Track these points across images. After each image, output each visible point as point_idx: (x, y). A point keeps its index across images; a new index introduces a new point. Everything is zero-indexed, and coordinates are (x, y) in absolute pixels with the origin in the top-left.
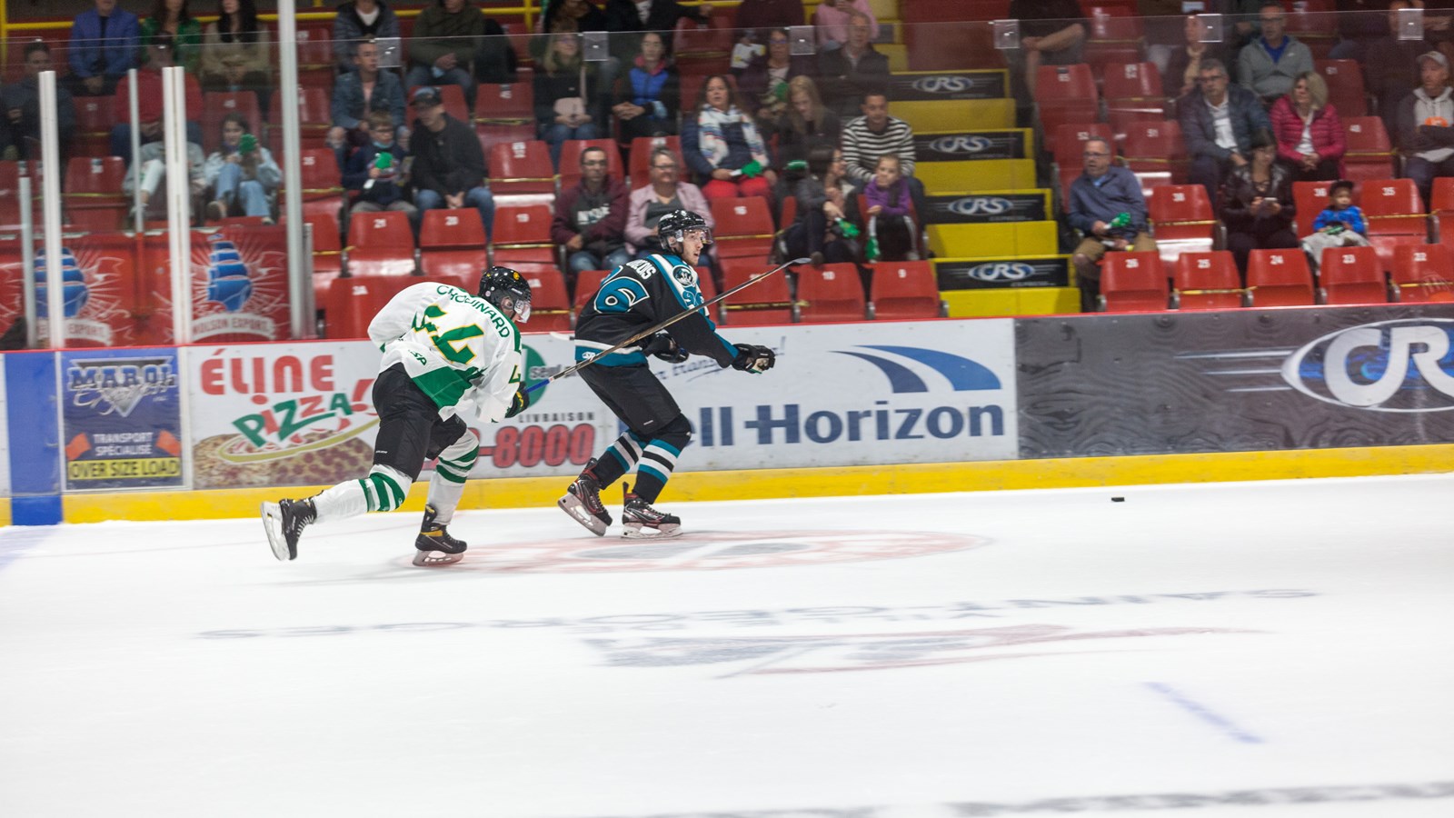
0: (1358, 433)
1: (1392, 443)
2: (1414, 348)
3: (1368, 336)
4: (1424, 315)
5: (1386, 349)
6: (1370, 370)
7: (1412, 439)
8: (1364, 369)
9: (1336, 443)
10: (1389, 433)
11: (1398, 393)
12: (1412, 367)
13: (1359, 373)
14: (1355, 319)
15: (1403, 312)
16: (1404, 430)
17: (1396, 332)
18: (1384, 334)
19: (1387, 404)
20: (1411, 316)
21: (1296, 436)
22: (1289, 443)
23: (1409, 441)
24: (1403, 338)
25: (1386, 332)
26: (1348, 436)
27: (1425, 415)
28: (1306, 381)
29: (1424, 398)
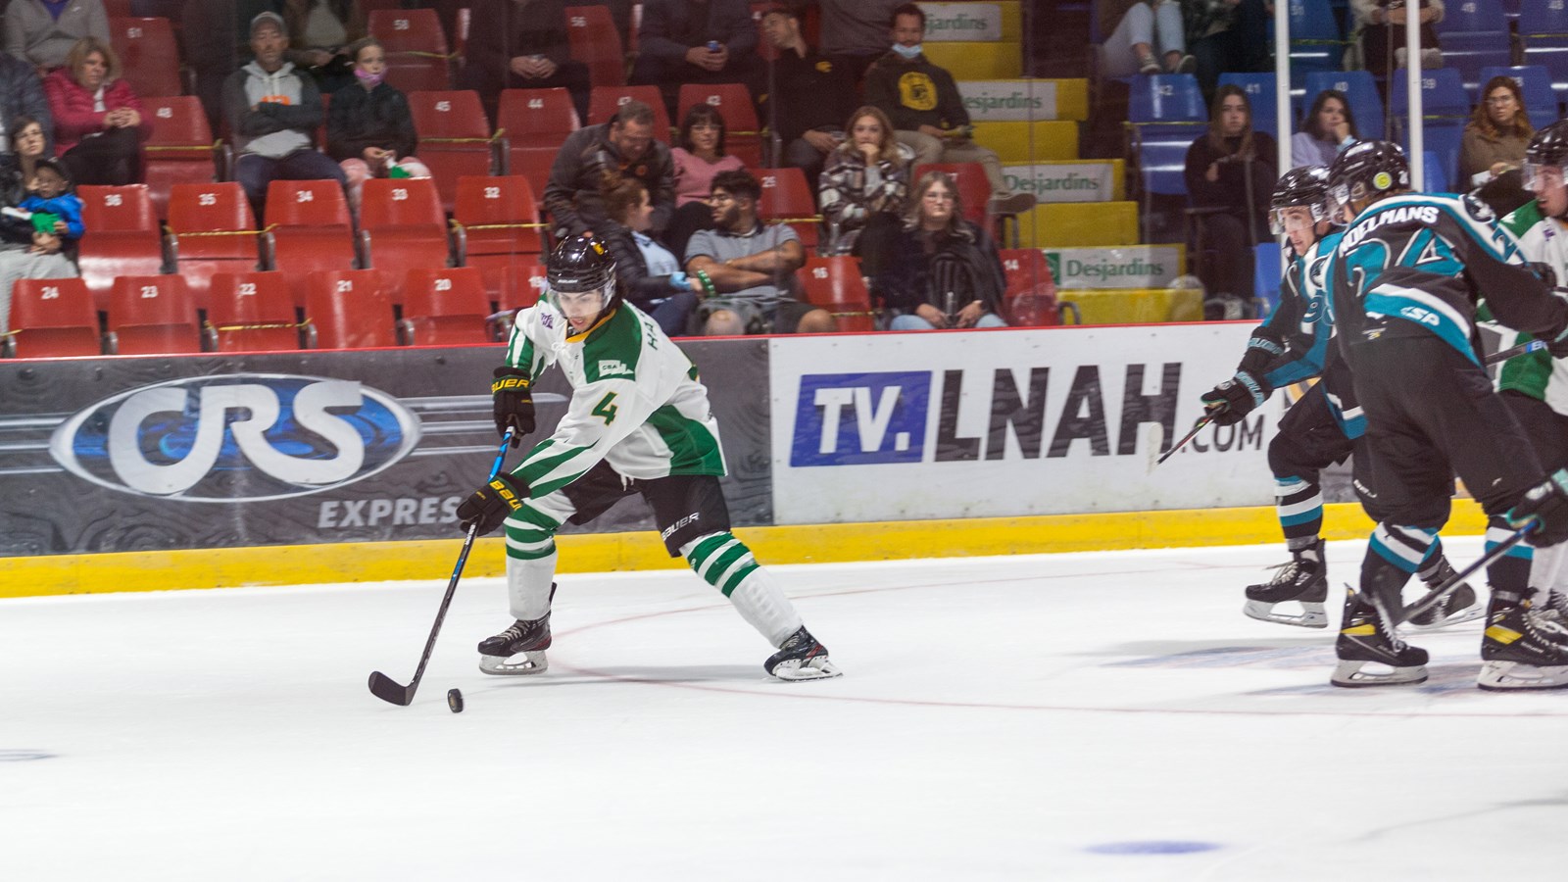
0: (154, 531)
1: (202, 544)
2: (232, 415)
3: (169, 398)
4: (245, 369)
5: (194, 415)
6: (171, 445)
7: (229, 539)
8: (163, 444)
9: (123, 545)
10: (197, 531)
11: (209, 476)
12: (229, 441)
13: (157, 449)
14: (151, 374)
15: (218, 364)
16: (217, 527)
17: (207, 393)
18: (190, 395)
19: (194, 491)
20: (228, 370)
21: (69, 535)
22: (59, 546)
23: (224, 541)
24: (216, 400)
25: (194, 392)
26: (140, 536)
27: (245, 505)
28: (82, 460)
29: (245, 483)
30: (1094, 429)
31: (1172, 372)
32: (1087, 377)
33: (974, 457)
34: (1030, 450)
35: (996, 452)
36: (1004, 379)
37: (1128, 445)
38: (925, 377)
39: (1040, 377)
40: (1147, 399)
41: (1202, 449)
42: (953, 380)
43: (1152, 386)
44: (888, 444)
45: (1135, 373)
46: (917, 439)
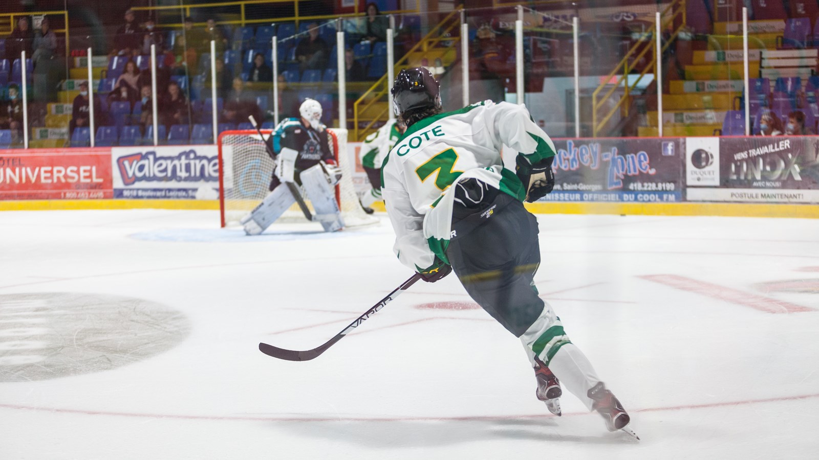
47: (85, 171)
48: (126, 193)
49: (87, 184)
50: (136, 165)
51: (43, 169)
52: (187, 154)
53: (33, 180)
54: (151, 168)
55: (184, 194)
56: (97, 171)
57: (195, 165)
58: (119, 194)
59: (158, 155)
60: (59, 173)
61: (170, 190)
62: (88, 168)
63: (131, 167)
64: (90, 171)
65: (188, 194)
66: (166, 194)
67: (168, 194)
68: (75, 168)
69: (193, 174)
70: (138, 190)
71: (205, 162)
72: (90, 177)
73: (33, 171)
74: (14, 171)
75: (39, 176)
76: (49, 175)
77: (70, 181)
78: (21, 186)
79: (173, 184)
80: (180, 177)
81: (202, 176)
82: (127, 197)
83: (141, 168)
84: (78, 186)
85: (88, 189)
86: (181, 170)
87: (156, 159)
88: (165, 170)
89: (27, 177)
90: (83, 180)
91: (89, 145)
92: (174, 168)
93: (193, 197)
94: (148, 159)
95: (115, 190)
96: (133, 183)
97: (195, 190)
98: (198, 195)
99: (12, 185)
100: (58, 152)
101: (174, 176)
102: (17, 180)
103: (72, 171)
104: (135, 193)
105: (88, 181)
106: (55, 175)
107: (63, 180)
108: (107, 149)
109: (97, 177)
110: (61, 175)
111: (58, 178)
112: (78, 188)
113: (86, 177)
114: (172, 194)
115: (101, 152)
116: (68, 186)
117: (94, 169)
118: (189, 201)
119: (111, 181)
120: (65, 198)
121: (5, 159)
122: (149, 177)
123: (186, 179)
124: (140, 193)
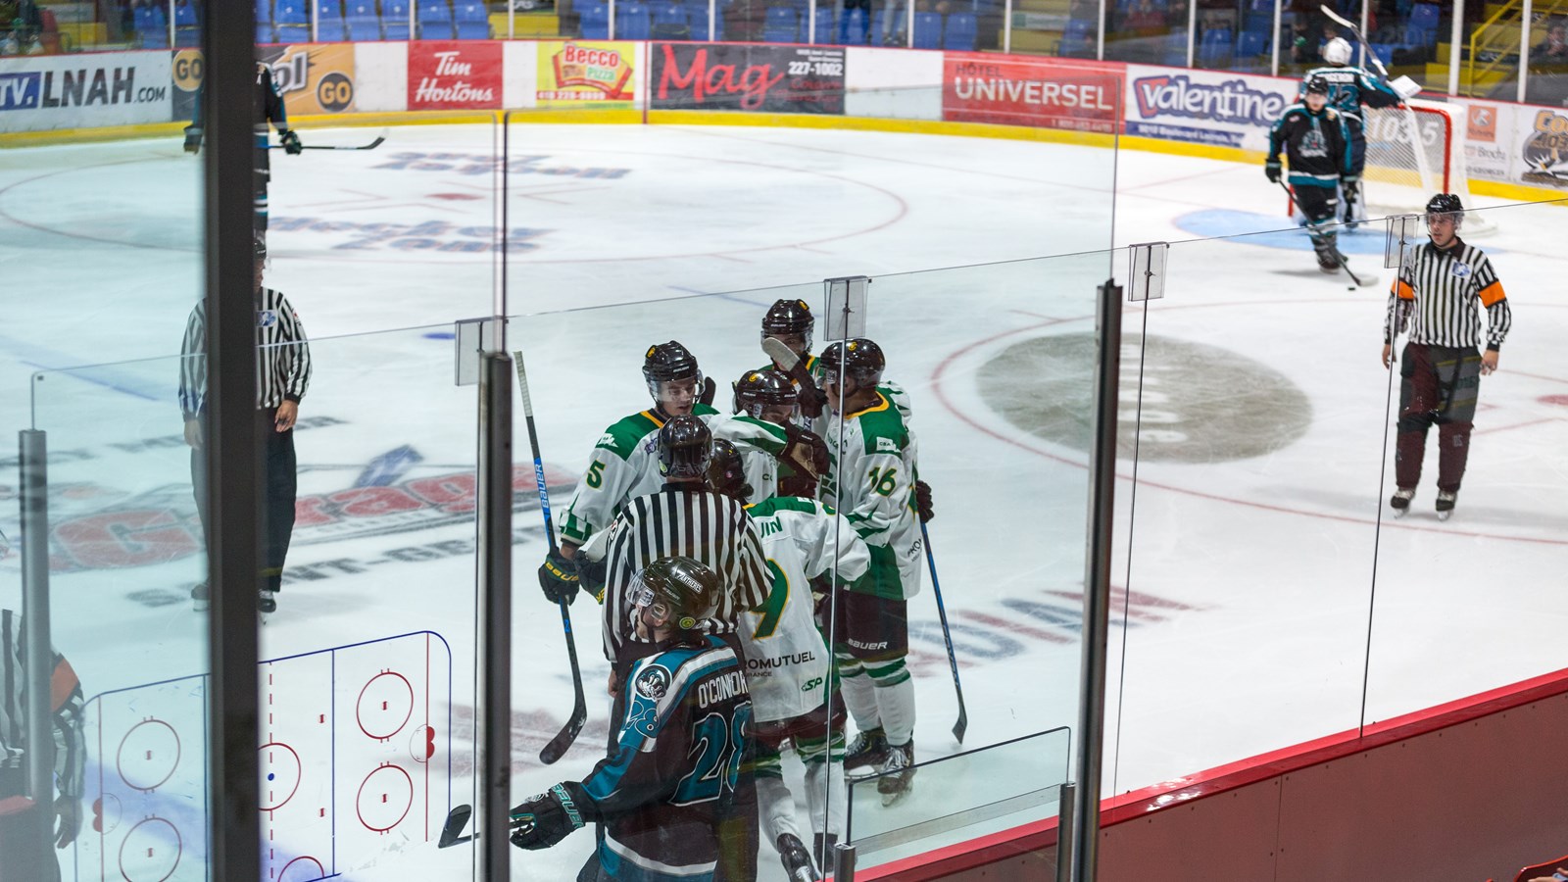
30: (103, 93)
31: (131, 71)
32: (100, 74)
33: (57, 105)
34: (78, 103)
35: (65, 104)
36: (68, 75)
37: (115, 100)
38: (38, 74)
39: (82, 74)
40: (122, 82)
41: (142, 101)
42: (49, 75)
43: (124, 76)
44: (24, 101)
45: (118, 72)
46: (35, 99)
47: (1088, 93)
48: (1142, 129)
49: (1090, 110)
50: (1159, 92)
51: (1029, 85)
52: (1233, 85)
53: (1014, 97)
54: (1181, 98)
55: (1224, 138)
56: (1105, 94)
57: (1244, 101)
58: (1133, 129)
59: (1193, 81)
60: (1052, 92)
61: (1205, 131)
62: (1092, 88)
63: (1152, 94)
64: (1095, 94)
65: (1230, 140)
66: (1200, 136)
67: (1202, 137)
68: (1074, 87)
69: (1239, 114)
70: (1160, 125)
71: (1257, 99)
72: (1094, 101)
73: (1015, 85)
74: (987, 83)
75: (1022, 93)
76: (1036, 93)
77: (1066, 104)
78: (996, 104)
79: (1210, 124)
80: (1221, 115)
81: (1252, 118)
82: (1144, 134)
83: (1167, 97)
84: (1077, 112)
85: (1089, 117)
86: (1223, 107)
87: (1189, 87)
88: (1201, 103)
89: (1007, 94)
90: (1084, 105)
91: (1093, 57)
92: (1214, 100)
93: (1237, 145)
94: (1178, 85)
95: (1128, 122)
96: (1153, 116)
97: (1240, 135)
98: (1244, 142)
99: (984, 102)
100: (1050, 63)
101: (1213, 113)
102: (991, 96)
103: (1070, 91)
104: (1155, 130)
105: (1091, 106)
106: (1046, 93)
107: (1056, 102)
108: (1120, 65)
109: (1105, 103)
110: (1054, 95)
111: (1050, 98)
112: (1075, 116)
113: (1088, 101)
114: (1207, 137)
115: (1112, 69)
116: (1062, 110)
117: (1100, 91)
118: (1232, 149)
119: (1123, 111)
120: (1057, 127)
121: (977, 66)
122: (1178, 111)
123: (1229, 119)
124: (1163, 131)
